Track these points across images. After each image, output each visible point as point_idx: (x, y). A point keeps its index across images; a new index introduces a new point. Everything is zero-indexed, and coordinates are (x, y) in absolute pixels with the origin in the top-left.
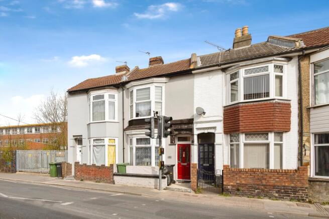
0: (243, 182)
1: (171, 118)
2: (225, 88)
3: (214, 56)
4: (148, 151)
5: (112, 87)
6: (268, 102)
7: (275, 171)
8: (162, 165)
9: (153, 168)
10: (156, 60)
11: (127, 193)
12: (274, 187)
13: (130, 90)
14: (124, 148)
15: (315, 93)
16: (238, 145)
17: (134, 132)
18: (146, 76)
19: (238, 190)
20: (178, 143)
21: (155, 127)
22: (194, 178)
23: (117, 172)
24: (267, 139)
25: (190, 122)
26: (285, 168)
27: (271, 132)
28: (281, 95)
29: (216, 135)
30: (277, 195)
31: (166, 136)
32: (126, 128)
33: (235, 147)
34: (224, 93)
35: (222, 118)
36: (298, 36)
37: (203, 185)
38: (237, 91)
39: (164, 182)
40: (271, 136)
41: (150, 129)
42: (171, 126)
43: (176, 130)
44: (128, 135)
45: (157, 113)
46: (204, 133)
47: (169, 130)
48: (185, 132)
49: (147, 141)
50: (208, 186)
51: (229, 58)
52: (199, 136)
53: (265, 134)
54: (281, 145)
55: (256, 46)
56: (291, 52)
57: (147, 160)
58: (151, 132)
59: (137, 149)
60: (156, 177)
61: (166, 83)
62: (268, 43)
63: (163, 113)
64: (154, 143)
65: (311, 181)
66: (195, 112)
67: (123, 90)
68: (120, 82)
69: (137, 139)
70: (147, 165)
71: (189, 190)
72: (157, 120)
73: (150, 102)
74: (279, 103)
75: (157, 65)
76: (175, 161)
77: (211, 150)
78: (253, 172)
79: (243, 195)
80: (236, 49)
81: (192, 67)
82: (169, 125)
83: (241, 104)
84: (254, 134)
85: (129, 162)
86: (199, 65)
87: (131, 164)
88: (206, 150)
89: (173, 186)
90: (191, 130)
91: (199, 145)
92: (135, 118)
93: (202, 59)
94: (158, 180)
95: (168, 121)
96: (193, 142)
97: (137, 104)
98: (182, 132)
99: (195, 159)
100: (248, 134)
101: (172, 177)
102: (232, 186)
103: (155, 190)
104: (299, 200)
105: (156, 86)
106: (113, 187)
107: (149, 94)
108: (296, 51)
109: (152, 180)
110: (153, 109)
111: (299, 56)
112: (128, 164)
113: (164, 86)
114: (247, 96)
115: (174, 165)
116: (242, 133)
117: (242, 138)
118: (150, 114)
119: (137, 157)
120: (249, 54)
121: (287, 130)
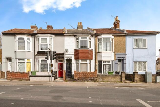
0: (80, 77)
1: (56, 52)
2: (75, 43)
3: (71, 30)
4: (46, 65)
5: (29, 35)
6: (87, 49)
7: (89, 72)
8: (52, 71)
9: (49, 73)
10: (50, 27)
11: (36, 84)
12: (89, 78)
13: (38, 38)
14: (35, 64)
15: (99, 48)
16: (79, 64)
17: (40, 57)
18: (45, 33)
19: (79, 79)
20: (58, 62)
21: (49, 55)
22: (64, 76)
23: (31, 75)
24: (87, 62)
25: (63, 54)
26: (91, 71)
27: (88, 59)
28: (90, 48)
29: (72, 60)
30: (89, 80)
31: (54, 59)
32: (36, 55)
33: (78, 64)
34: (75, 44)
35: (74, 54)
36: (95, 29)
37: (68, 79)
38: (78, 44)
39: (53, 78)
40: (88, 61)
41: (47, 56)
42: (56, 55)
43: (58, 57)
44: (37, 58)
45: (50, 49)
46: (68, 59)
47: (55, 57)
48: (61, 58)
49: (46, 61)
50: (70, 79)
51: (76, 32)
52: (67, 60)
53: (86, 60)
54: (90, 64)
55: (84, 30)
56: (93, 34)
57: (46, 69)
58: (47, 57)
59: (41, 64)
60: (50, 76)
61: (54, 37)
62: (87, 30)
63: (53, 50)
64: (49, 62)
65: (98, 75)
66: (65, 51)
67: (34, 37)
68: (33, 33)
69: (41, 60)
70: (46, 71)
71: (63, 81)
72: (50, 52)
73: (47, 44)
74: (90, 50)
75: (50, 29)
76: (57, 70)
77: (70, 65)
78: (83, 73)
79: (80, 81)
80: (78, 29)
81: (64, 33)
82: (55, 55)
83: (80, 49)
84: (83, 60)
85: (37, 70)
86: (66, 32)
87: (39, 71)
88: (69, 65)
89: (57, 80)
90: (63, 57)
91: (67, 63)
92: (40, 50)
93: (68, 30)
94: (51, 77)
95: (55, 53)
96: (64, 62)
97: (41, 45)
98: (60, 58)
99: (65, 69)
100: (82, 60)
101: (56, 76)
102: (77, 78)
103: (50, 82)
104: (95, 81)
105: (50, 38)
106: (29, 82)
107: (47, 41)
108: (94, 34)
109: (48, 78)
110: (49, 47)
111: (95, 36)
112: (37, 71)
113: (53, 38)
114: (81, 47)
115: (57, 71)
116: (80, 59)
117: (80, 61)
118: (47, 50)
119: (41, 68)
120: (82, 32)
121: (92, 59)
